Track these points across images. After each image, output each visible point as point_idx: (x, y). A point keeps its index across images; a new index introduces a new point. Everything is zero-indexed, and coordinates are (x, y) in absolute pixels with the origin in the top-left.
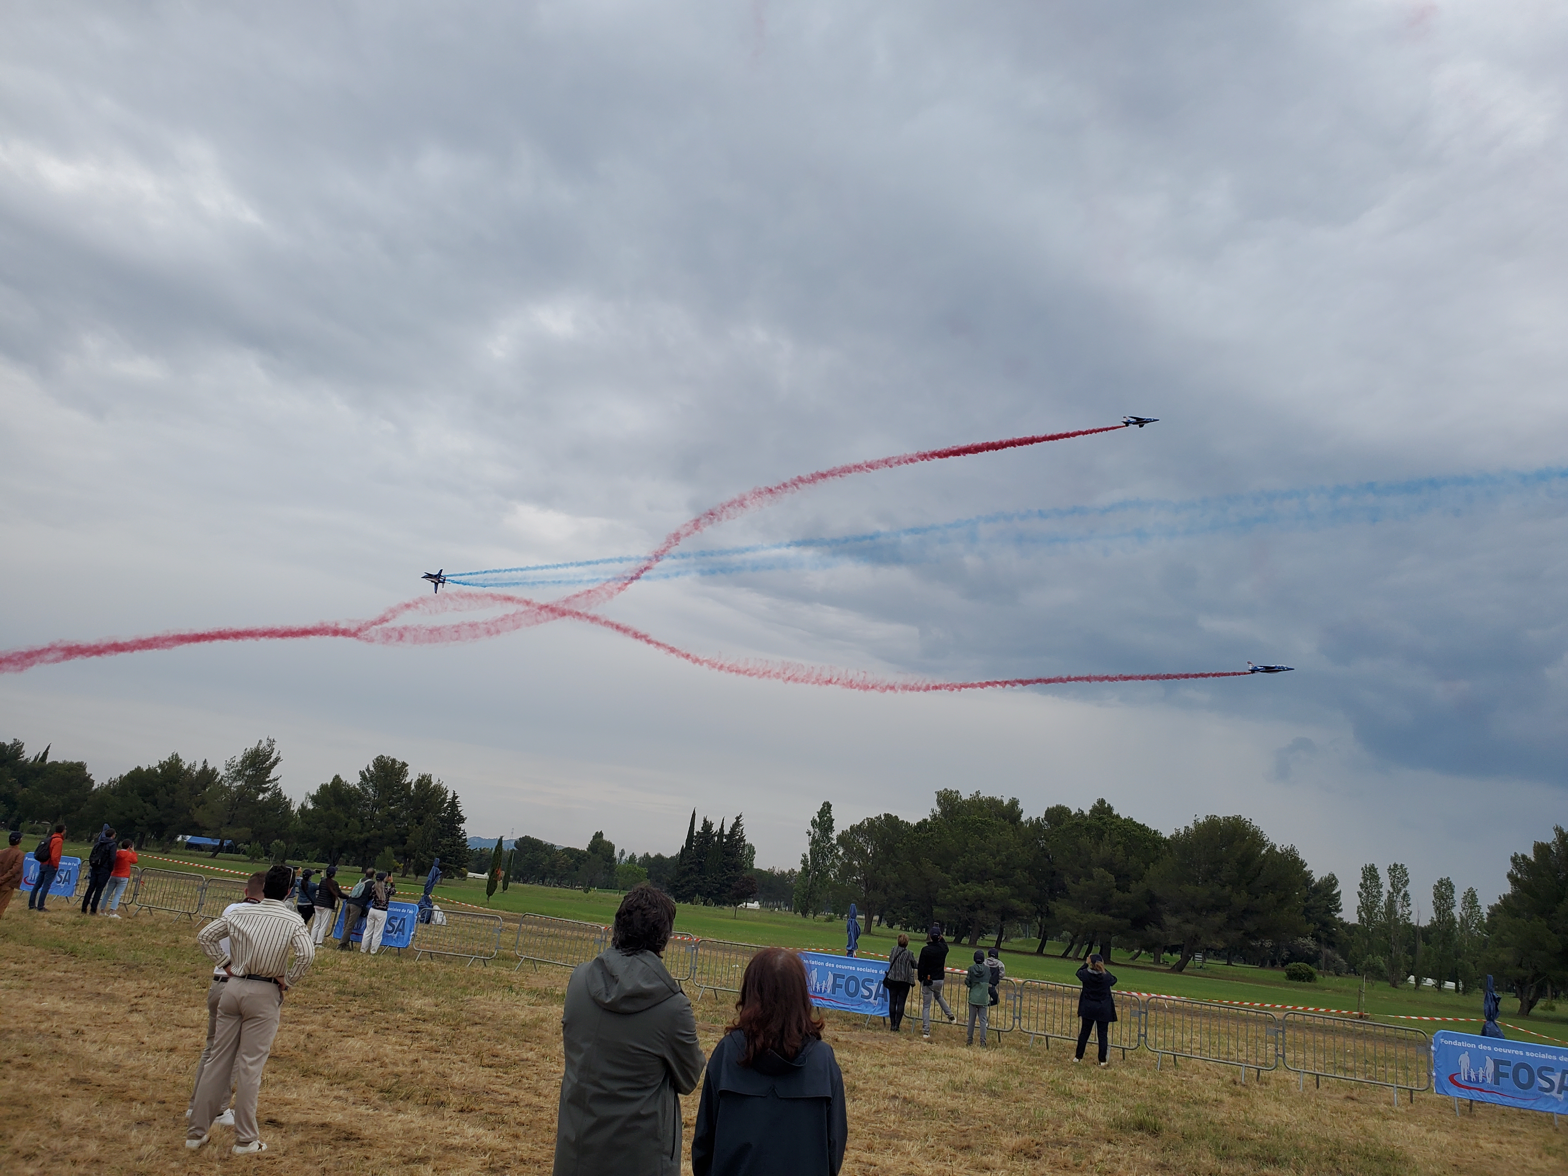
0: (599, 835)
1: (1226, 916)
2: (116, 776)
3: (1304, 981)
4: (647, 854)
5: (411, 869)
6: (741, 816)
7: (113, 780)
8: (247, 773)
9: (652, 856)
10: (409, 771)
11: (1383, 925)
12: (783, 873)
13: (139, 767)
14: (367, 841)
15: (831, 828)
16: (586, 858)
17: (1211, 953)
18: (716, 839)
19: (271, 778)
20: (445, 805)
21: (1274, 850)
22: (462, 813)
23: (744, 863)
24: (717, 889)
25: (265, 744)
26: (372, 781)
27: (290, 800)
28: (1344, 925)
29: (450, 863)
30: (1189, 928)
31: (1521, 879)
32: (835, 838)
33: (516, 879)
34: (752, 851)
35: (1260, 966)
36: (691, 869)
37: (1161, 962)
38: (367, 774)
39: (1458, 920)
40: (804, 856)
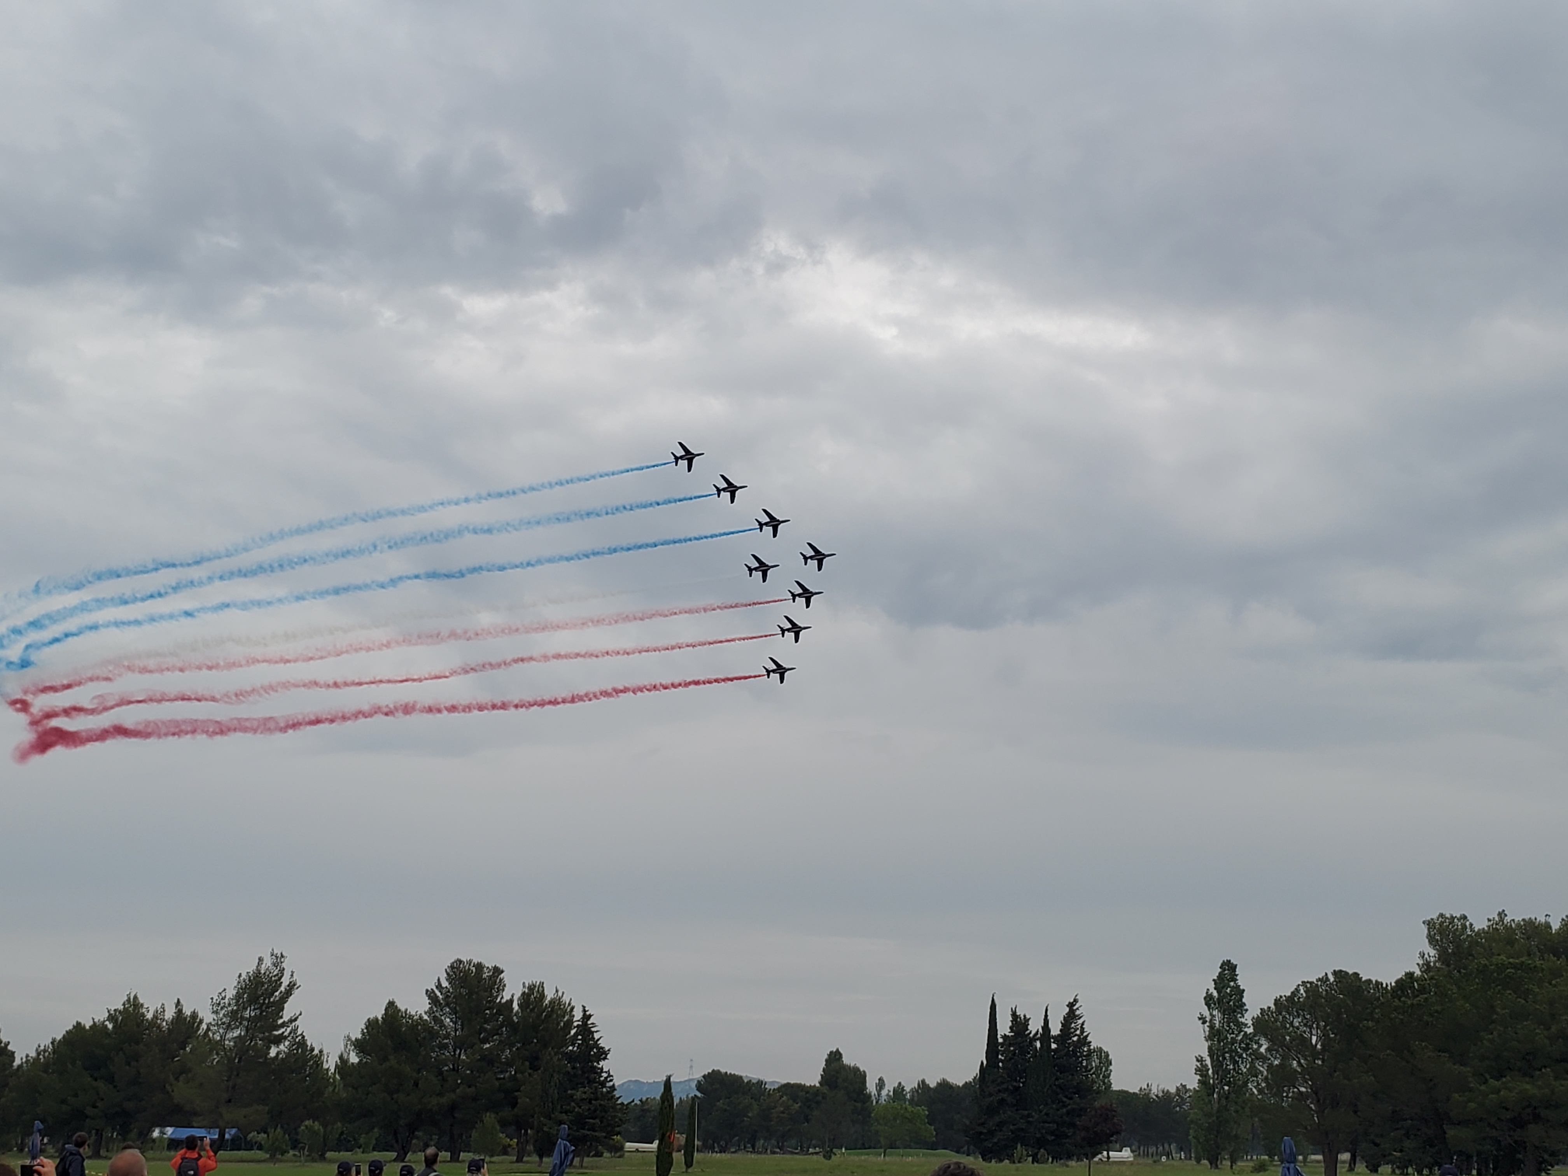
0: (835, 1057)
2: (45, 1042)
4: (923, 1081)
5: (530, 1147)
6: (1076, 1001)
7: (42, 1048)
8: (247, 1014)
9: (933, 1085)
10: (506, 981)
12: (1167, 1093)
13: (79, 1024)
14: (453, 1107)
15: (1240, 1007)
16: (820, 1098)
18: (1038, 1044)
19: (286, 1018)
20: (573, 1032)
22: (602, 1043)
23: (1093, 1082)
24: (1052, 1133)
25: (268, 962)
26: (448, 1005)
27: (321, 1051)
29: (594, 1131)
32: (1250, 1023)
33: (707, 1147)
34: (1105, 1061)
36: (1002, 1101)
38: (438, 994)
40: (1200, 1060)
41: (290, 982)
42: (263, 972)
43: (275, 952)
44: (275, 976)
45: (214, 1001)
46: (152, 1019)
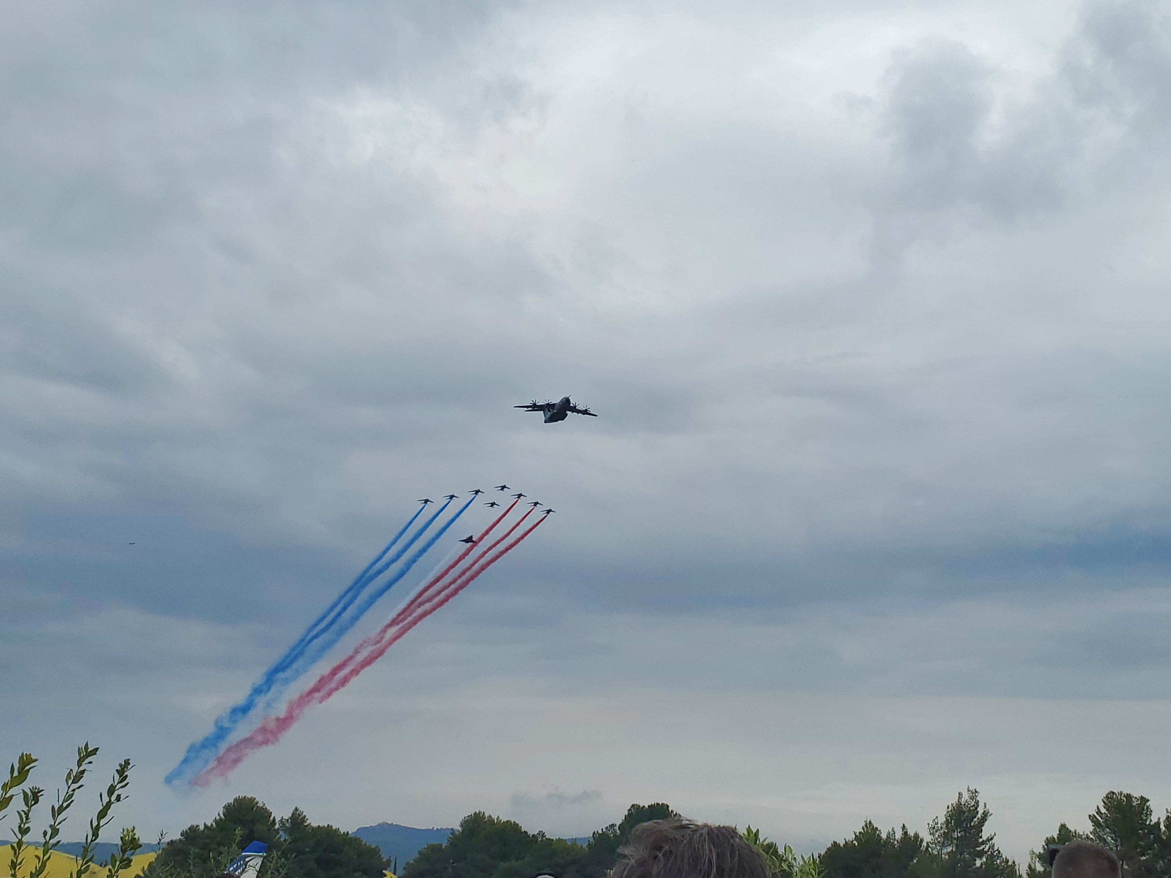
41: (984, 811)
42: (963, 803)
43: (971, 789)
44: (972, 807)
45: (930, 826)
46: (887, 839)
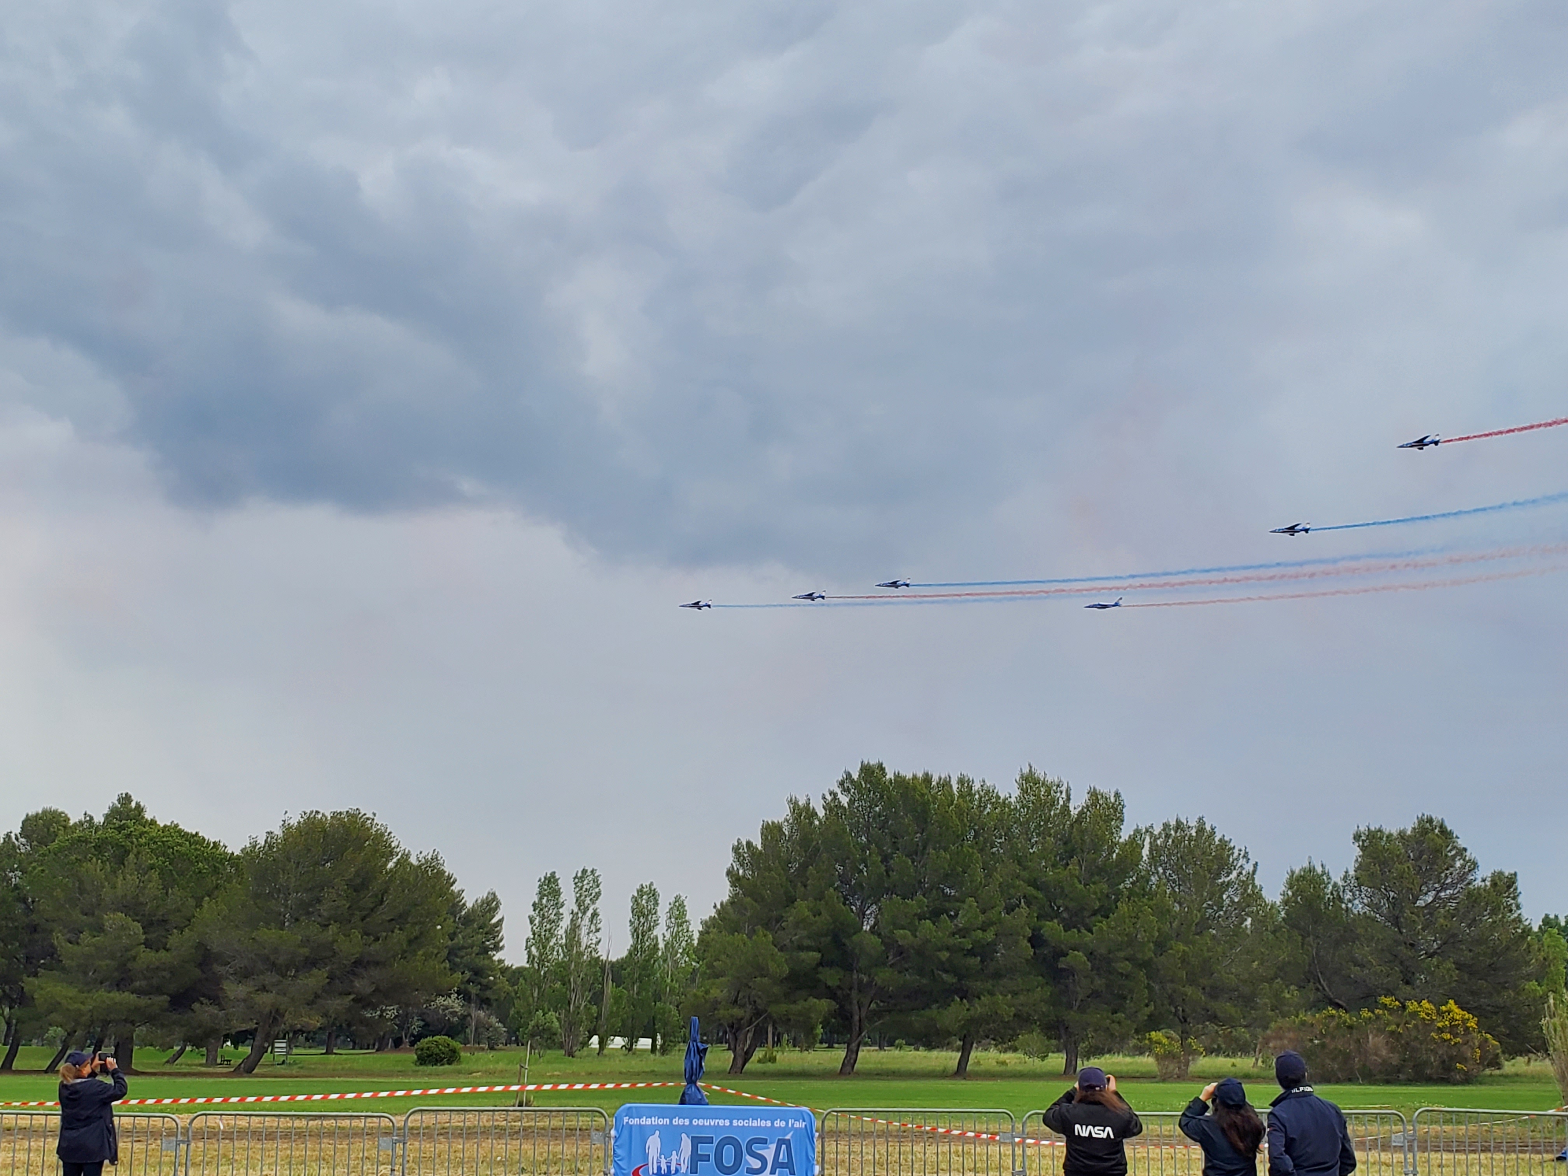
1: (326, 975)
3: (443, 1065)
11: (559, 965)
17: (301, 1038)
21: (407, 860)
28: (505, 970)
30: (265, 1000)
31: (744, 877)
35: (377, 1050)
37: (219, 1061)
39: (661, 945)
